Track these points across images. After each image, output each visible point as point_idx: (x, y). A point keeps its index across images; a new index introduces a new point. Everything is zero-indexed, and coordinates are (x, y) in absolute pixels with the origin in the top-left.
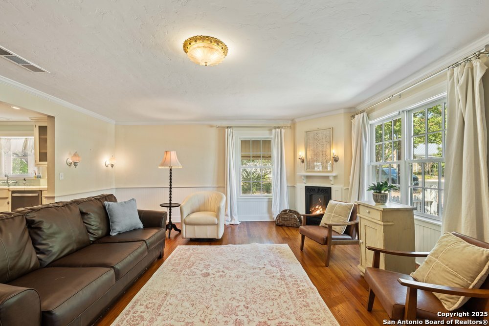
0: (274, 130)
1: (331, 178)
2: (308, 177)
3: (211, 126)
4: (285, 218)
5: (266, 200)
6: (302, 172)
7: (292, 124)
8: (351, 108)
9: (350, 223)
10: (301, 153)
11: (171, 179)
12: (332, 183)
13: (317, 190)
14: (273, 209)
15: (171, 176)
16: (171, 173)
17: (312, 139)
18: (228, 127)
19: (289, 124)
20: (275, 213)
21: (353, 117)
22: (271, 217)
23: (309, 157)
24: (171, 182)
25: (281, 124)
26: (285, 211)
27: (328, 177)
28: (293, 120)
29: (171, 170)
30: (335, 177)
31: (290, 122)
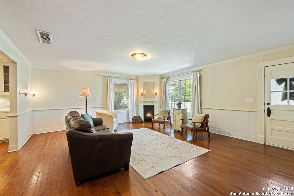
0: (130, 80)
1: (154, 102)
2: (144, 101)
3: (100, 75)
4: (137, 119)
5: (126, 112)
6: (142, 99)
7: (137, 78)
8: (161, 75)
9: (168, 116)
10: (142, 91)
11: (86, 103)
12: (154, 103)
13: (149, 107)
14: (130, 116)
15: (86, 101)
16: (86, 100)
17: (146, 86)
18: (109, 77)
19: (135, 78)
20: (130, 118)
21: (162, 79)
22: (128, 120)
23: (145, 93)
24: (86, 105)
25: (132, 78)
26: (135, 117)
27: (153, 101)
28: (137, 77)
29: (86, 98)
30: (155, 101)
31: (136, 77)
